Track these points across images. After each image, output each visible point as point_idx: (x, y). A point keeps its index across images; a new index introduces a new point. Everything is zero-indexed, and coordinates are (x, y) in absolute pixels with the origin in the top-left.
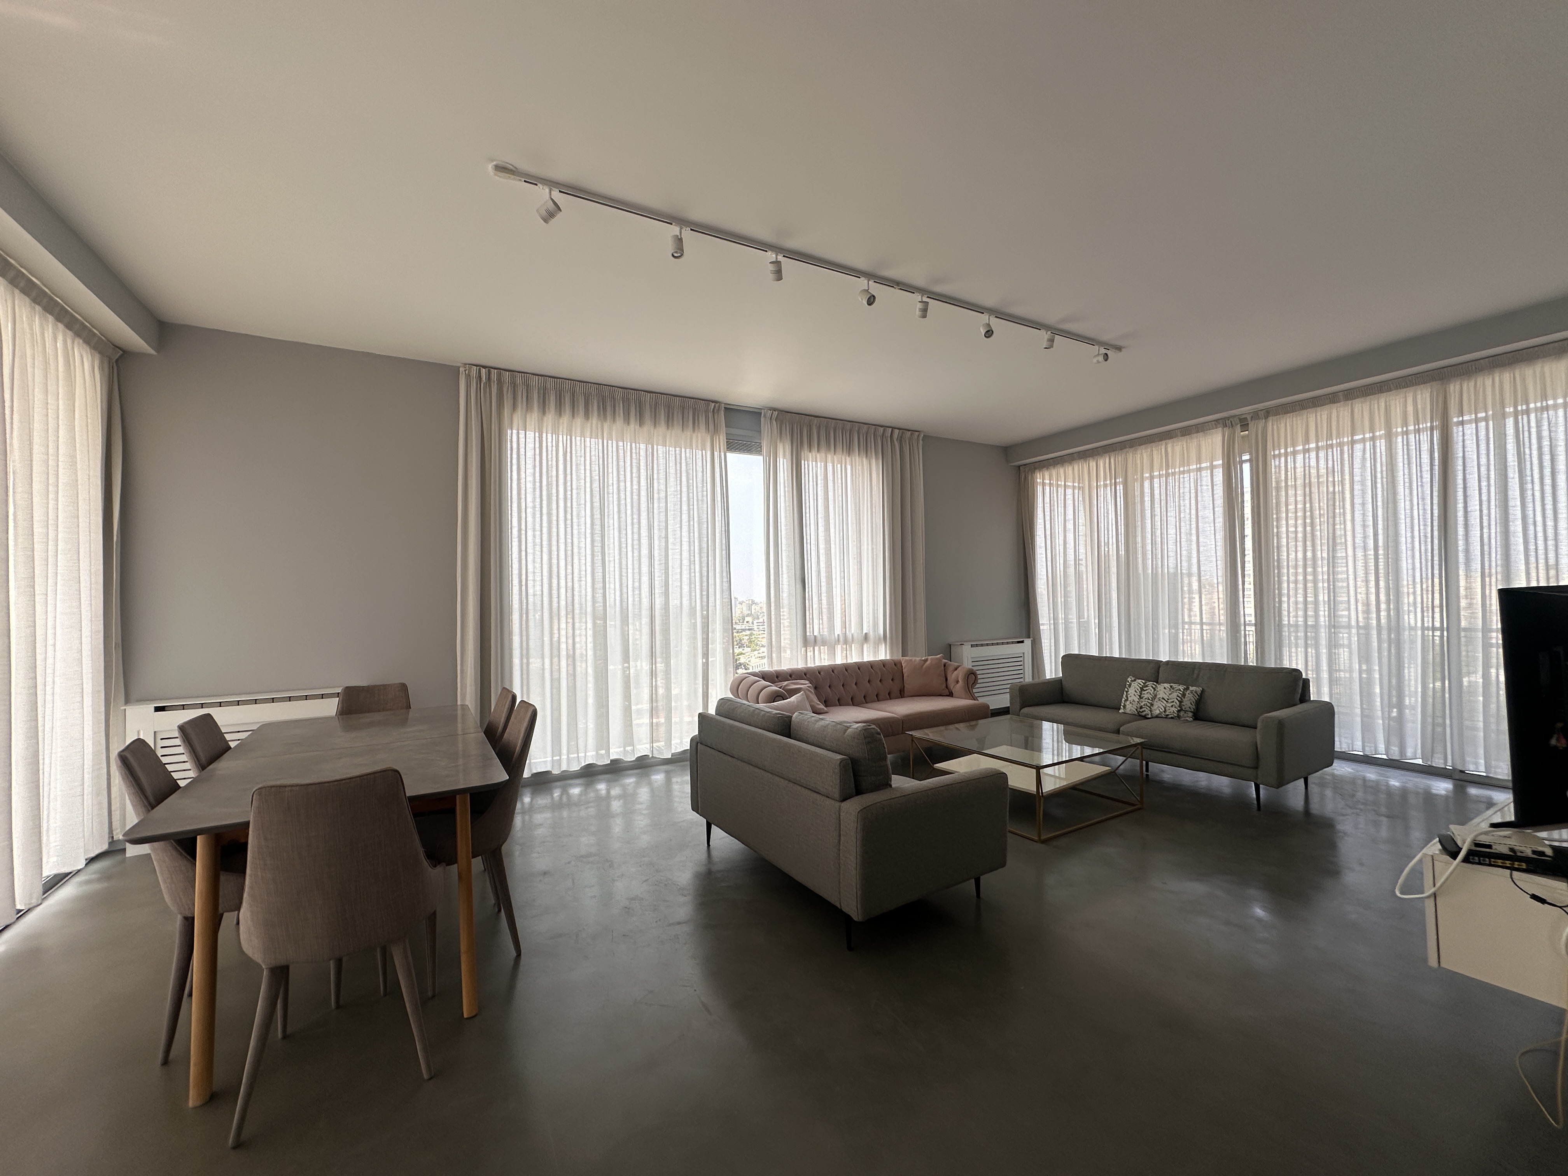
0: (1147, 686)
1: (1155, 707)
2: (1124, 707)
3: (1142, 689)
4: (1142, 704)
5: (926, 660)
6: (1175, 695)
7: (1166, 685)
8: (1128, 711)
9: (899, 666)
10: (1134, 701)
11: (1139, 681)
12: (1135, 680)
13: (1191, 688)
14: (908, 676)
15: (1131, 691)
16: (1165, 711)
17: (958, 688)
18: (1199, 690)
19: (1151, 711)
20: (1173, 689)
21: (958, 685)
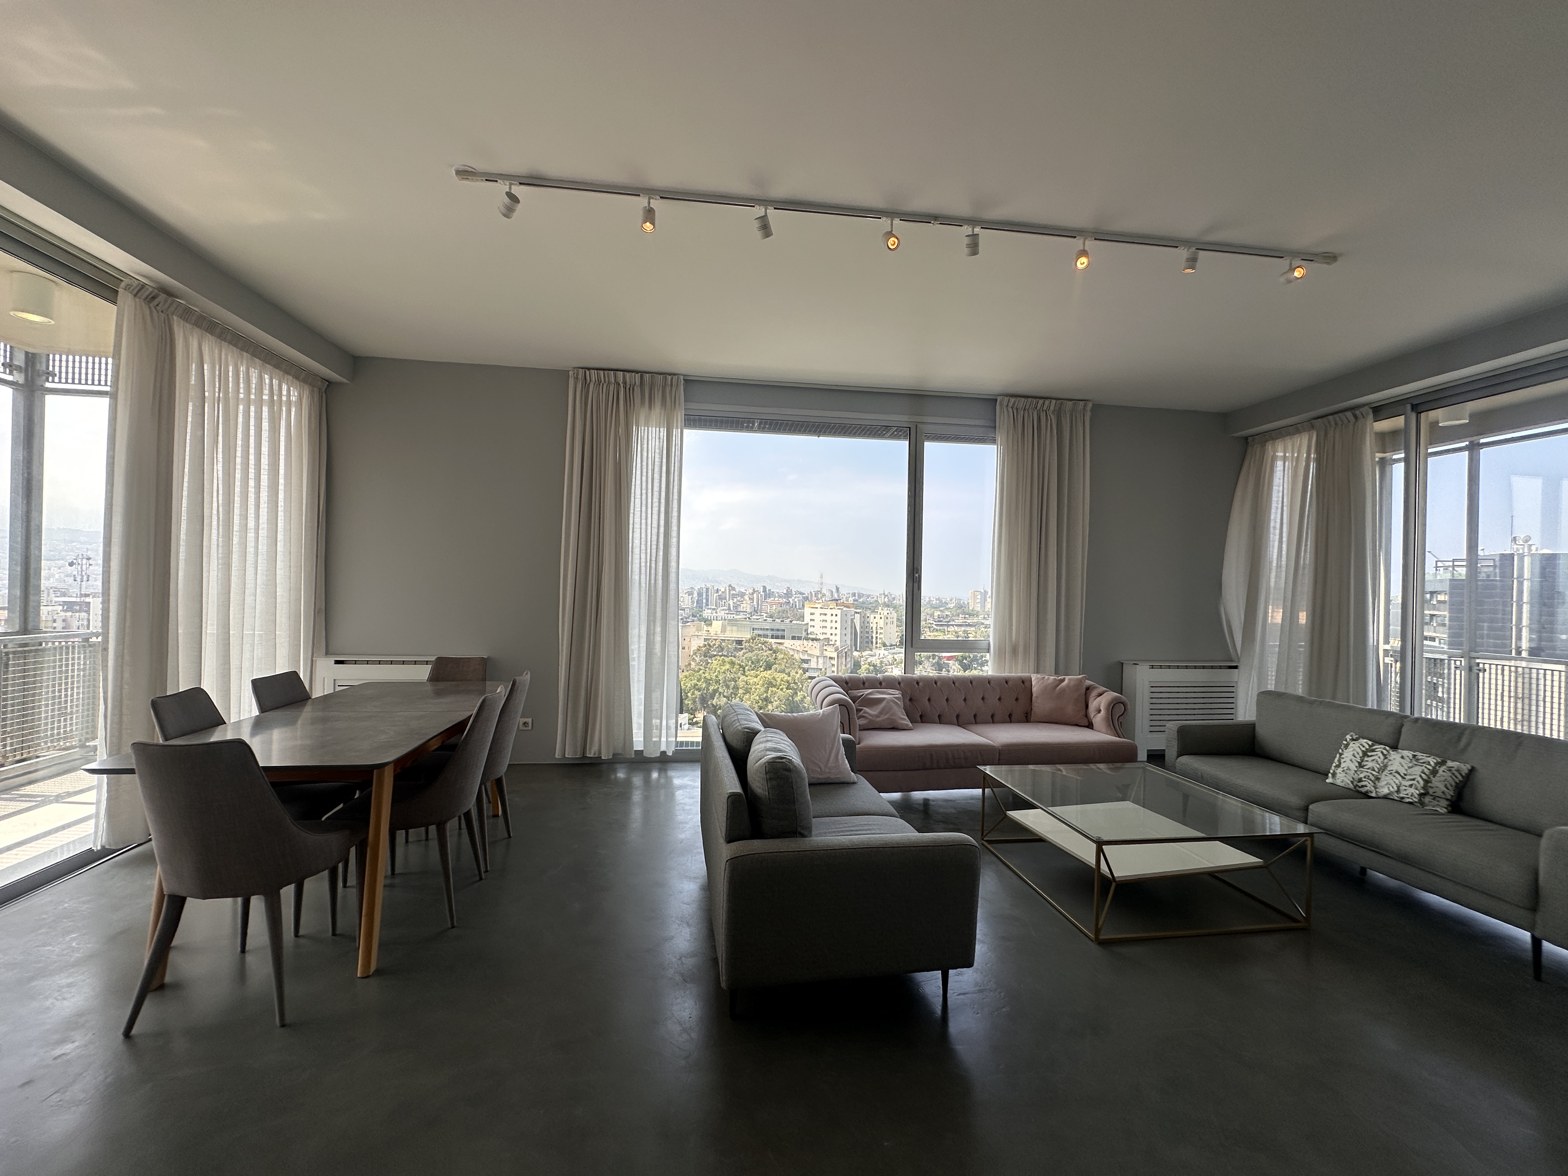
0: (1373, 751)
1: (1382, 783)
2: (1334, 775)
3: (1365, 754)
4: (1362, 776)
5: (1063, 680)
6: (1417, 770)
7: (1408, 754)
8: (1338, 782)
9: (1027, 684)
10: (1349, 769)
11: (1363, 741)
12: (1356, 740)
13: (1450, 763)
14: (1037, 697)
15: (1348, 754)
16: (1398, 791)
17: (1098, 720)
18: (1465, 768)
19: (1376, 788)
20: (1417, 760)
21: (1099, 715)
